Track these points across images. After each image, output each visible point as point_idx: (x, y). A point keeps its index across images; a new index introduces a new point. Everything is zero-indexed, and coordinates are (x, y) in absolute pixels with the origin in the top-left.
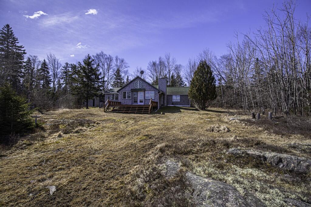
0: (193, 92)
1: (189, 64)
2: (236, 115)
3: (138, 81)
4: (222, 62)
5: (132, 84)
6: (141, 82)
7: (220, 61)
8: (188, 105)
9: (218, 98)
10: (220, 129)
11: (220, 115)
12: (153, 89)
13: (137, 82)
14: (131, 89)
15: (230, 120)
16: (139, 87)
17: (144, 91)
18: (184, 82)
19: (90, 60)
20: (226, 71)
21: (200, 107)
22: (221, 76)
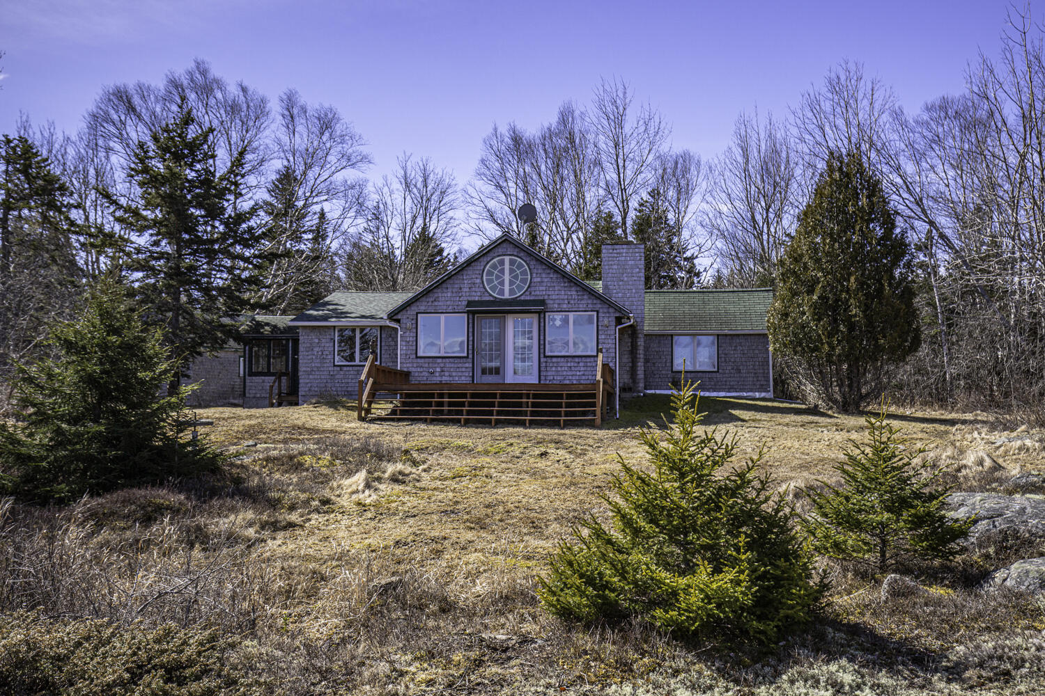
0: (795, 320)
1: (738, 152)
2: (1023, 427)
3: (507, 259)
4: (938, 140)
5: (470, 276)
6: (520, 266)
7: (926, 133)
8: (763, 388)
9: (924, 350)
10: (964, 462)
11: (947, 433)
12: (586, 301)
13: (502, 263)
14: (470, 304)
15: (997, 445)
16: (511, 292)
17: (541, 314)
18: (688, 254)
19: (192, 132)
20: (957, 195)
21: (830, 399)
22: (931, 223)
